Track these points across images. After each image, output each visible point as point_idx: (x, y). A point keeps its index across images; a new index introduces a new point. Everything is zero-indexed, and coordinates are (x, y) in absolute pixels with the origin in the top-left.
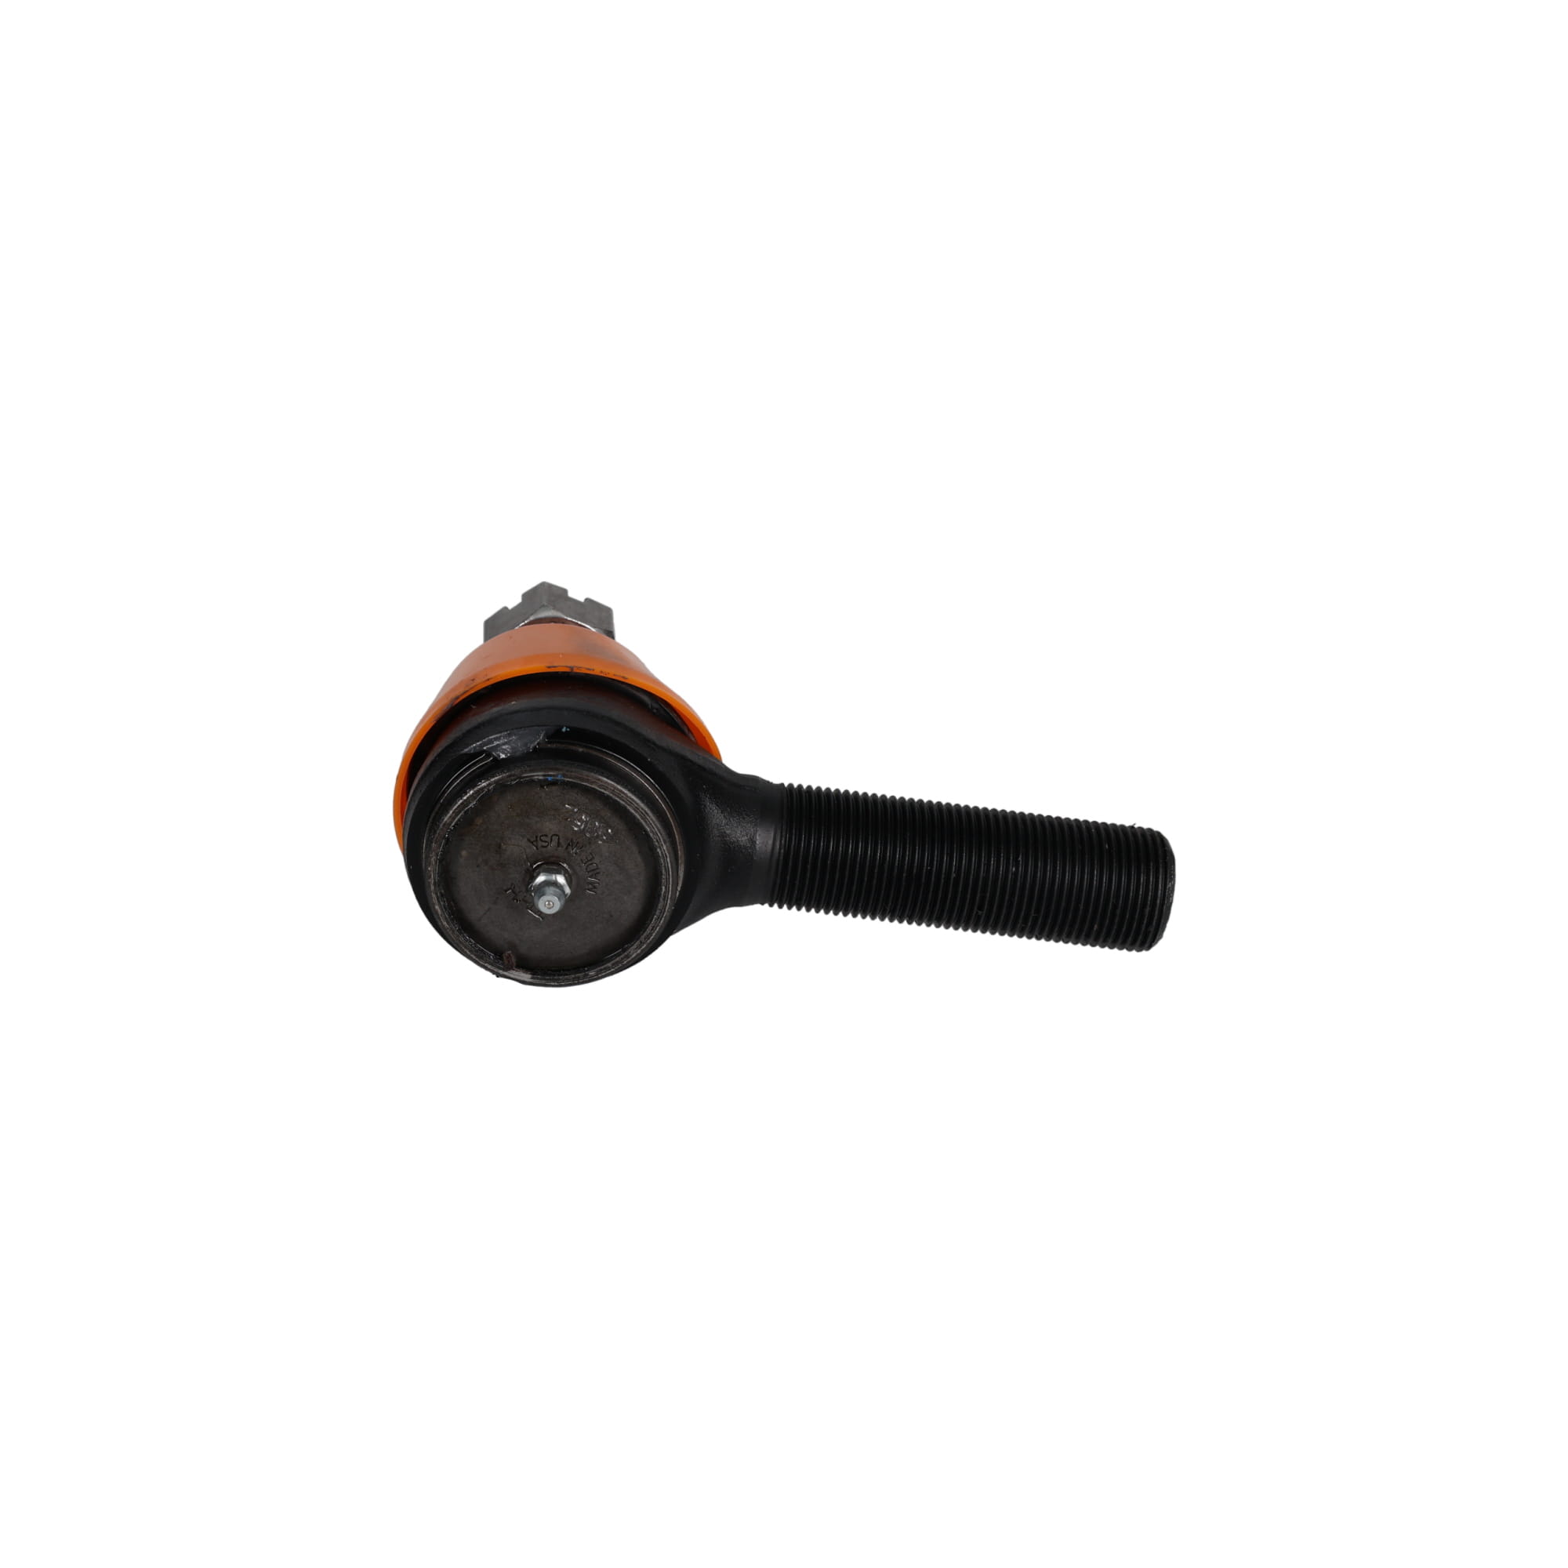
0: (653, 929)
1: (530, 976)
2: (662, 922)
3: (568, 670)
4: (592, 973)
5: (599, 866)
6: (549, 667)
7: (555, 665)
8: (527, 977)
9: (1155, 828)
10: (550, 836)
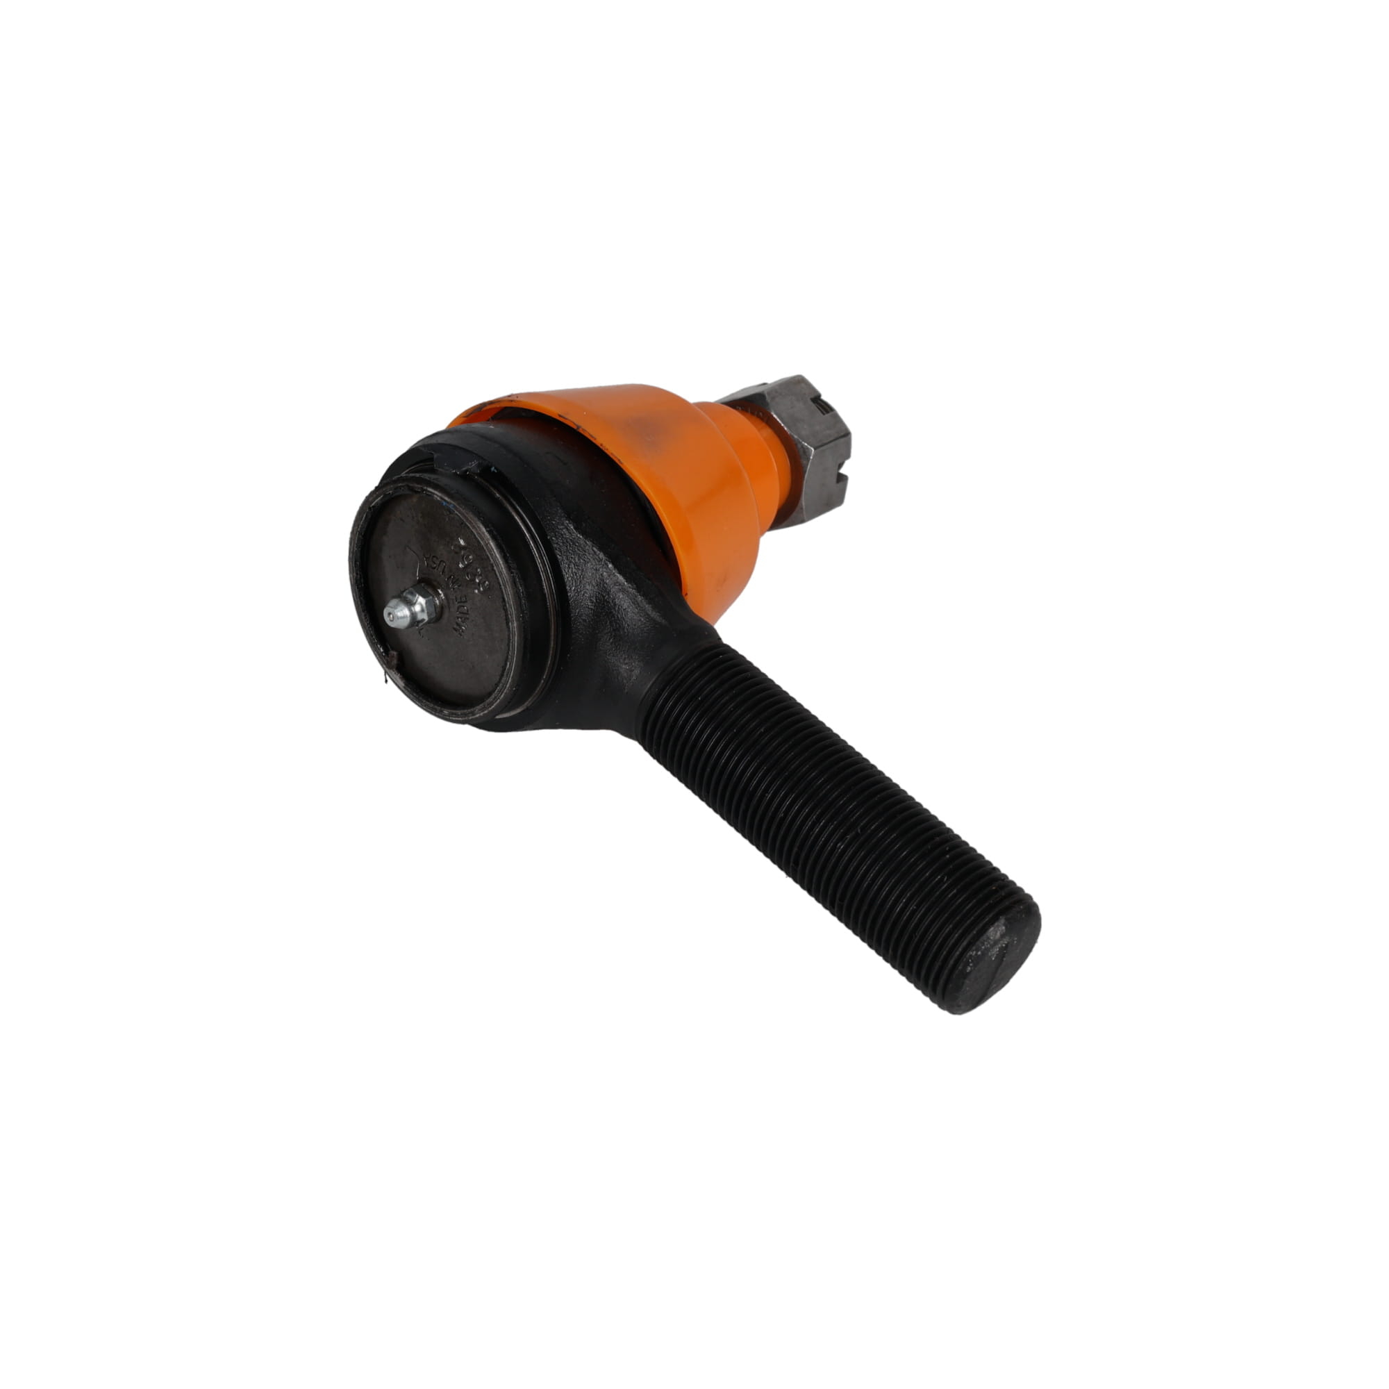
0: (495, 699)
1: (403, 685)
2: (502, 696)
3: (575, 427)
4: (446, 712)
5: (469, 612)
6: (560, 416)
7: (567, 417)
8: (402, 684)
9: (1036, 899)
10: (440, 560)
